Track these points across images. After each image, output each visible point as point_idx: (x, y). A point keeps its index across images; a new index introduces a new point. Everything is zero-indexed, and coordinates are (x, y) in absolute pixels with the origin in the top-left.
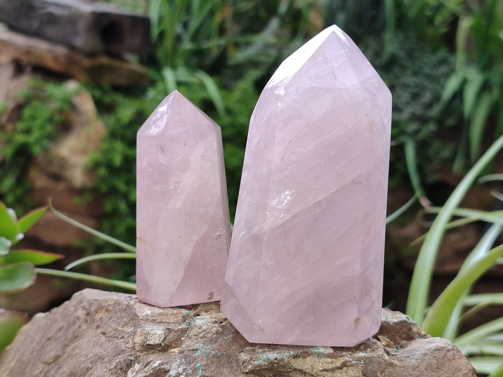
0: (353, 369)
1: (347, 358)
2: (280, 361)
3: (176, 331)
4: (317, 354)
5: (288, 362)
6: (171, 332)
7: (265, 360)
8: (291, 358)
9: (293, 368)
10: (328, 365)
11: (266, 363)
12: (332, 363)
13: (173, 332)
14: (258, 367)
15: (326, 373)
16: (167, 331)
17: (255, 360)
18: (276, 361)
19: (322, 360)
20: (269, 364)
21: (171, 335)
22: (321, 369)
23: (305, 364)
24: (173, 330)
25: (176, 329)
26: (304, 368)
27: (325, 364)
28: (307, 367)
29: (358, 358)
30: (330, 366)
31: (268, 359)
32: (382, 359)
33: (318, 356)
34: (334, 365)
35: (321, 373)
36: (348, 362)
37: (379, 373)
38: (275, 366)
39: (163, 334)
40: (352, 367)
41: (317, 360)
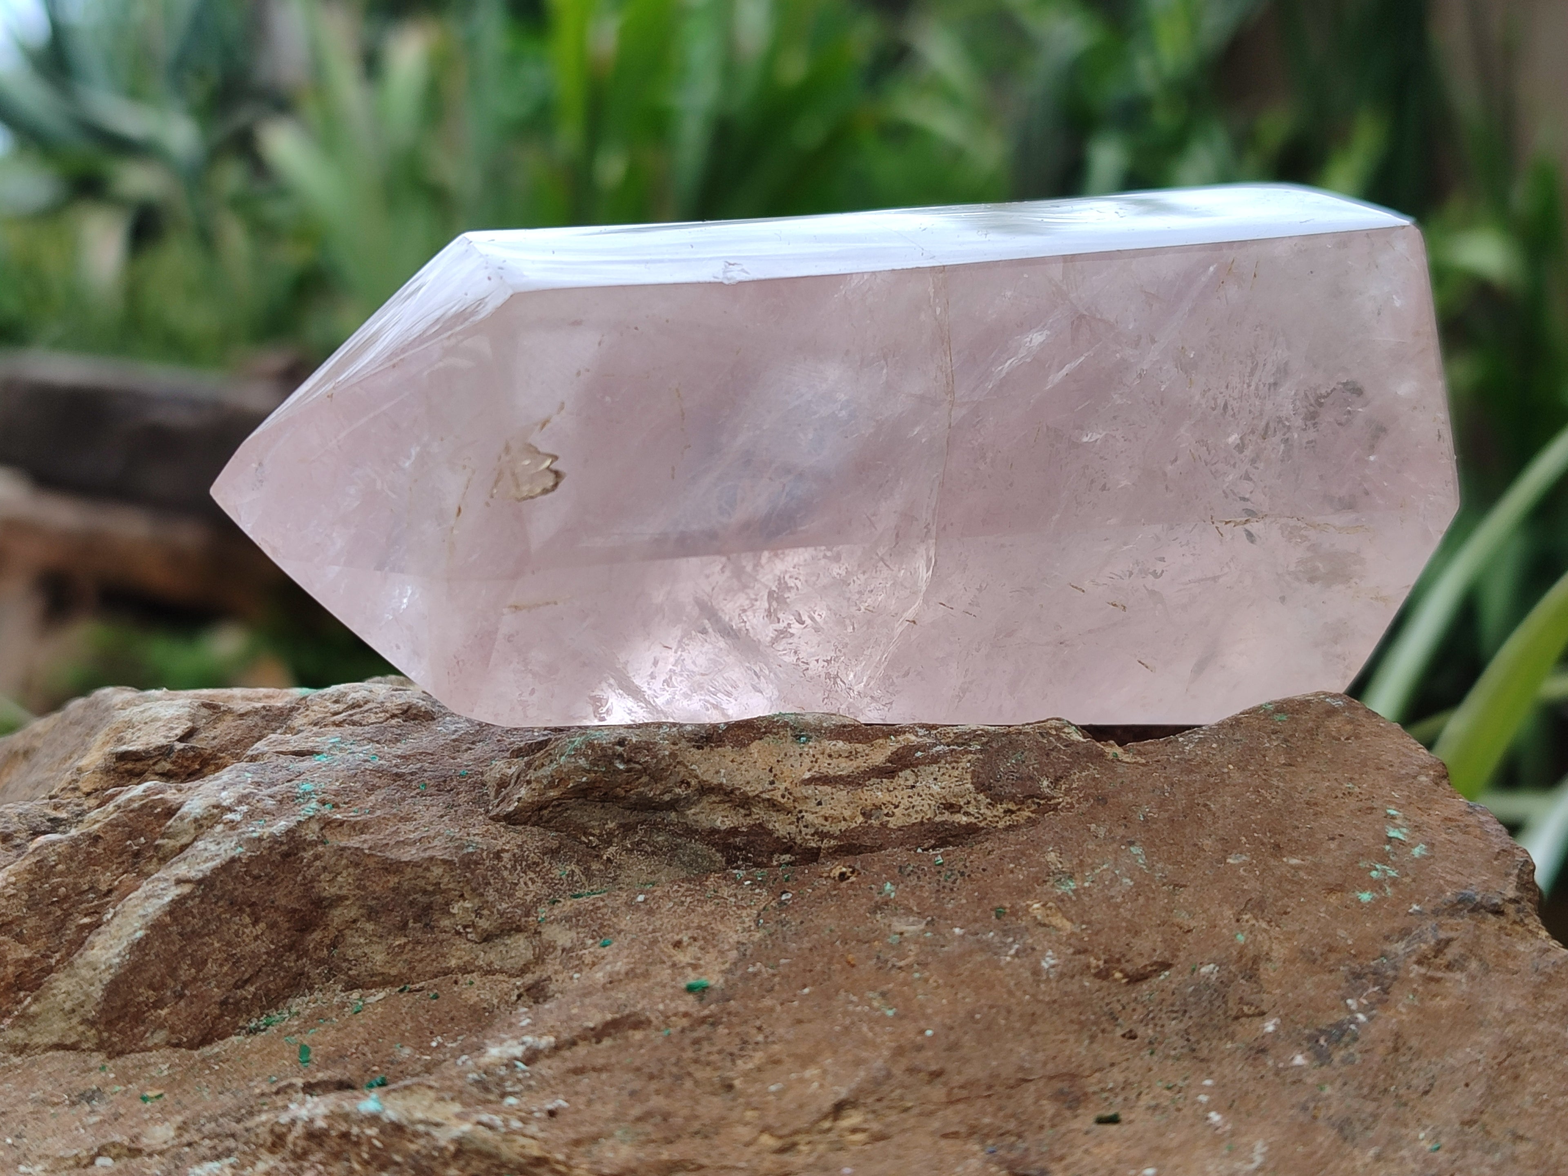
0: (937, 774)
1: (913, 738)
2: (637, 748)
3: (242, 716)
4: (793, 728)
5: (673, 755)
6: (219, 719)
7: (578, 752)
8: (683, 744)
9: (693, 782)
10: (834, 762)
11: (582, 762)
12: (850, 756)
13: (229, 718)
14: (551, 785)
15: (828, 789)
16: (204, 712)
17: (543, 765)
18: (620, 749)
19: (812, 747)
20: (594, 763)
21: (221, 727)
22: (807, 775)
23: (743, 767)
24: (230, 711)
25: (242, 707)
26: (738, 781)
27: (824, 761)
28: (751, 775)
29: (957, 736)
30: (845, 767)
31: (590, 745)
32: (1059, 738)
33: (798, 737)
34: (861, 763)
35: (809, 791)
36: (918, 750)
37: (1045, 783)
38: (618, 771)
39: (186, 716)
40: (935, 768)
41: (796, 749)
